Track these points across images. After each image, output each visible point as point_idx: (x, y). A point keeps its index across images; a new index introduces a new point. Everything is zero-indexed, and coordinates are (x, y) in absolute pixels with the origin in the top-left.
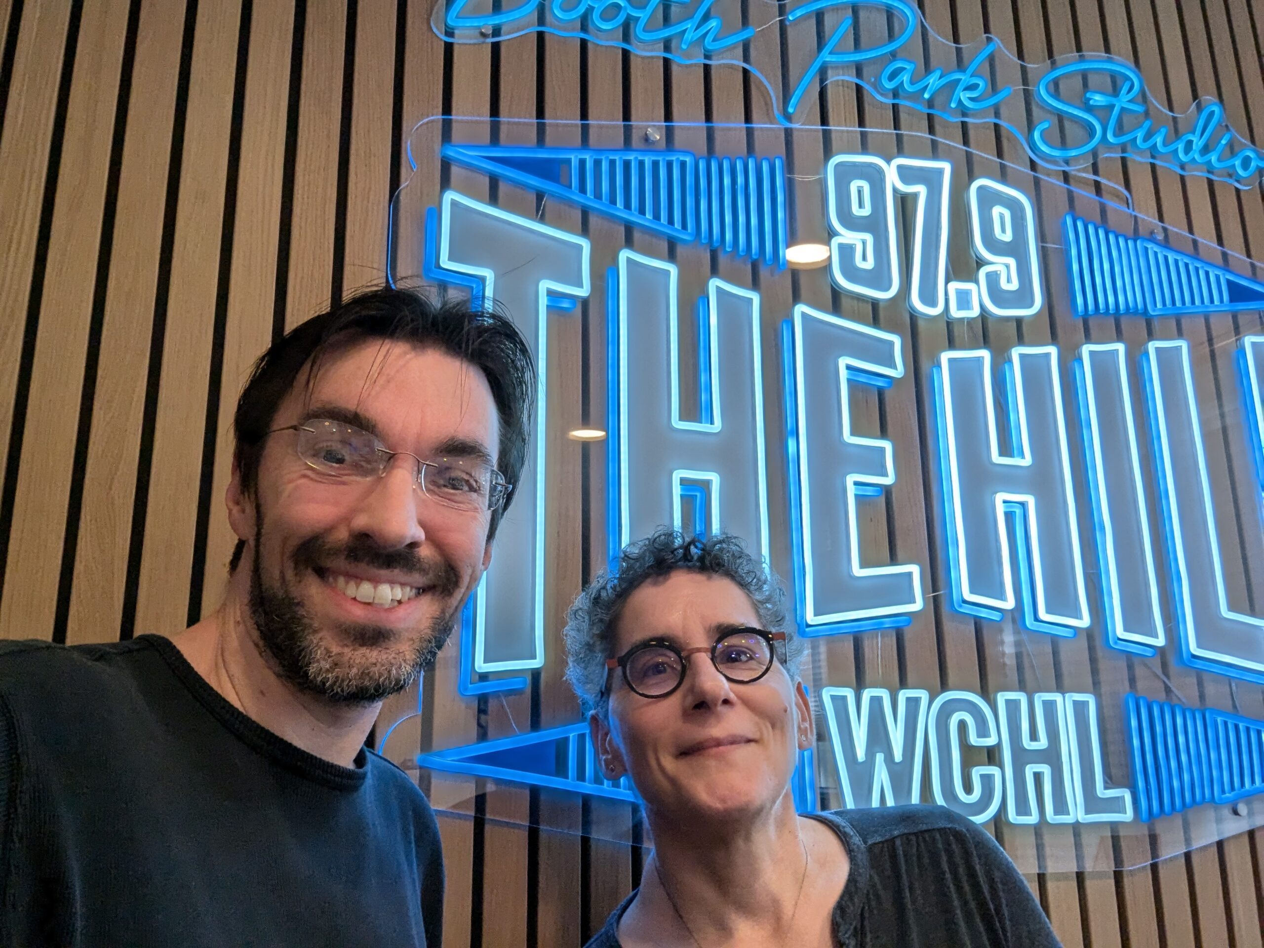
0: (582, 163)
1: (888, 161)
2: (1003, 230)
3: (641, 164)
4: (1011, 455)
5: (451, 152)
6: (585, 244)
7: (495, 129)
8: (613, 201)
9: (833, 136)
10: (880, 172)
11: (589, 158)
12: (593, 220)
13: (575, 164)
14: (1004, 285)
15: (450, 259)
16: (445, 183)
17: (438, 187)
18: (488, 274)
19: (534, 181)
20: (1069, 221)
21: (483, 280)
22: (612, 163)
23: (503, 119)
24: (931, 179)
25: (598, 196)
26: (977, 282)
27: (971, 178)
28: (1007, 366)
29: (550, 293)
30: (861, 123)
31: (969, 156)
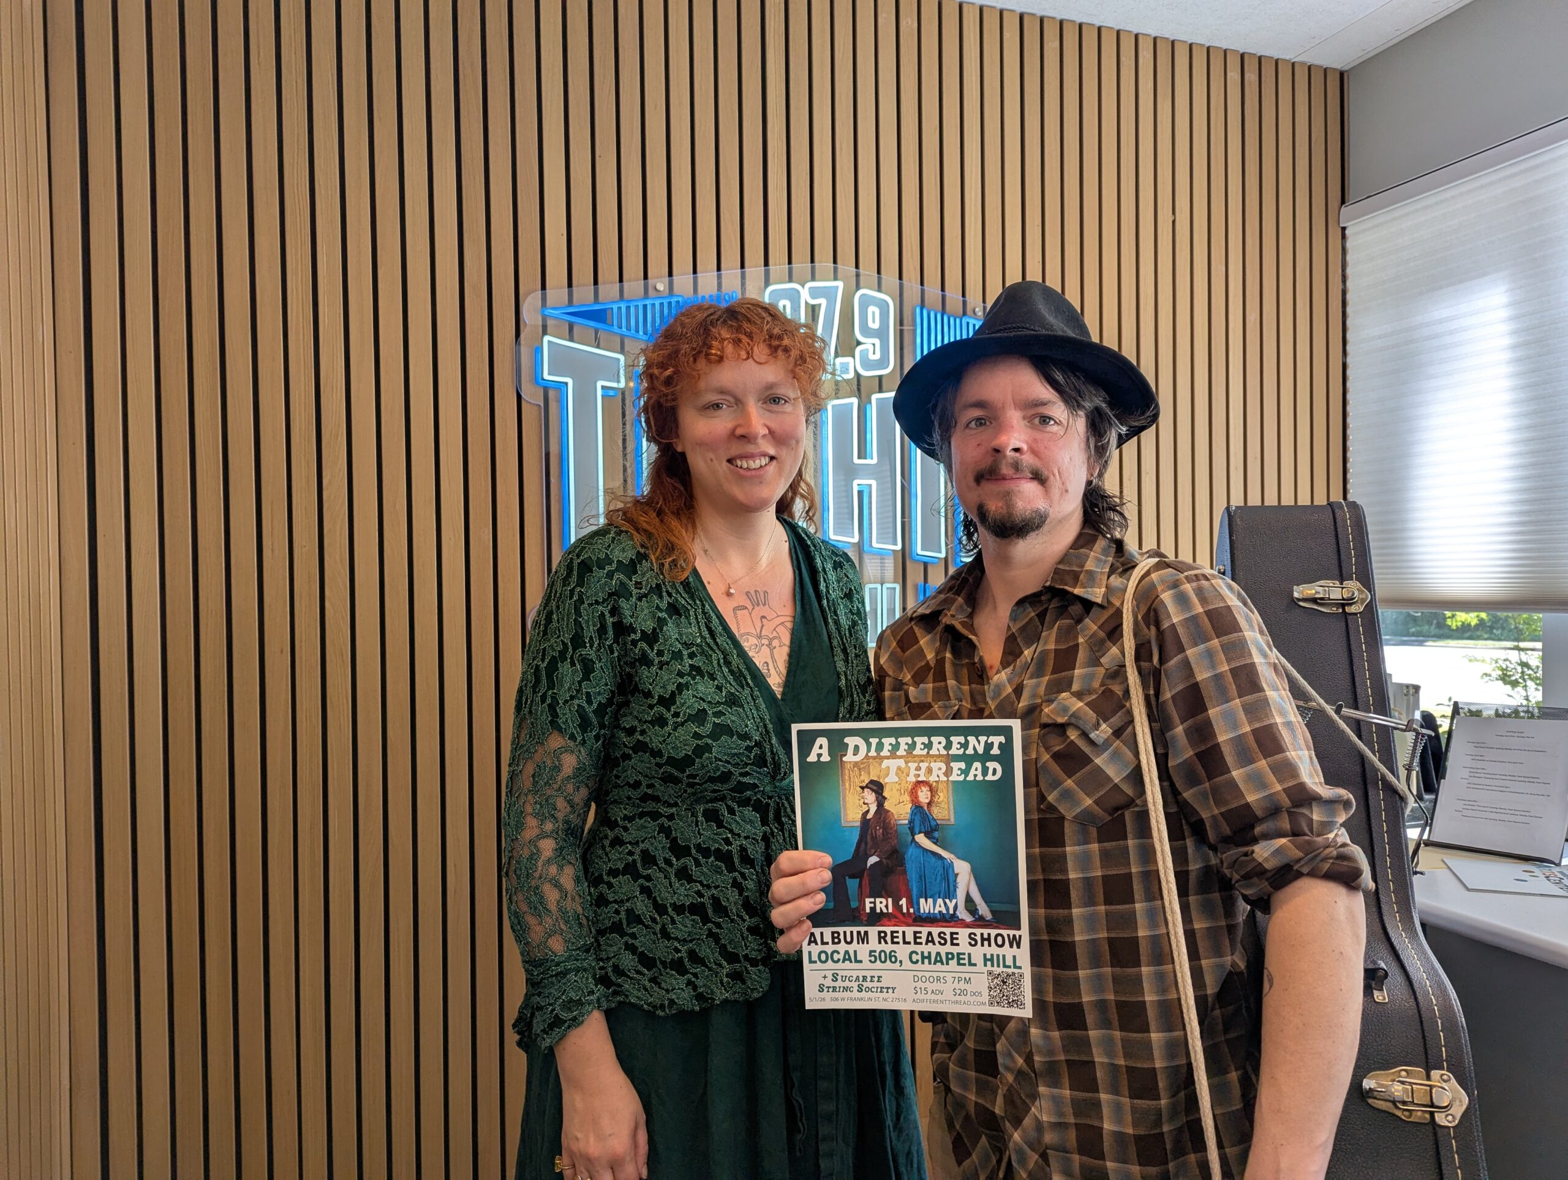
0: (620, 308)
1: (803, 287)
2: (874, 321)
3: (653, 305)
4: (866, 458)
5: (548, 312)
6: (621, 357)
7: (570, 295)
8: (637, 331)
9: (771, 271)
10: (798, 292)
11: (623, 306)
12: (626, 341)
13: (615, 310)
14: (872, 357)
15: (549, 374)
16: (545, 332)
17: (541, 333)
18: (569, 381)
19: (592, 324)
20: (918, 310)
21: (566, 384)
22: (637, 307)
23: (574, 289)
24: (829, 294)
25: (629, 328)
26: (854, 357)
27: (858, 288)
28: (868, 407)
29: (603, 387)
30: (790, 262)
31: (858, 275)
